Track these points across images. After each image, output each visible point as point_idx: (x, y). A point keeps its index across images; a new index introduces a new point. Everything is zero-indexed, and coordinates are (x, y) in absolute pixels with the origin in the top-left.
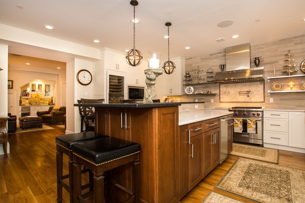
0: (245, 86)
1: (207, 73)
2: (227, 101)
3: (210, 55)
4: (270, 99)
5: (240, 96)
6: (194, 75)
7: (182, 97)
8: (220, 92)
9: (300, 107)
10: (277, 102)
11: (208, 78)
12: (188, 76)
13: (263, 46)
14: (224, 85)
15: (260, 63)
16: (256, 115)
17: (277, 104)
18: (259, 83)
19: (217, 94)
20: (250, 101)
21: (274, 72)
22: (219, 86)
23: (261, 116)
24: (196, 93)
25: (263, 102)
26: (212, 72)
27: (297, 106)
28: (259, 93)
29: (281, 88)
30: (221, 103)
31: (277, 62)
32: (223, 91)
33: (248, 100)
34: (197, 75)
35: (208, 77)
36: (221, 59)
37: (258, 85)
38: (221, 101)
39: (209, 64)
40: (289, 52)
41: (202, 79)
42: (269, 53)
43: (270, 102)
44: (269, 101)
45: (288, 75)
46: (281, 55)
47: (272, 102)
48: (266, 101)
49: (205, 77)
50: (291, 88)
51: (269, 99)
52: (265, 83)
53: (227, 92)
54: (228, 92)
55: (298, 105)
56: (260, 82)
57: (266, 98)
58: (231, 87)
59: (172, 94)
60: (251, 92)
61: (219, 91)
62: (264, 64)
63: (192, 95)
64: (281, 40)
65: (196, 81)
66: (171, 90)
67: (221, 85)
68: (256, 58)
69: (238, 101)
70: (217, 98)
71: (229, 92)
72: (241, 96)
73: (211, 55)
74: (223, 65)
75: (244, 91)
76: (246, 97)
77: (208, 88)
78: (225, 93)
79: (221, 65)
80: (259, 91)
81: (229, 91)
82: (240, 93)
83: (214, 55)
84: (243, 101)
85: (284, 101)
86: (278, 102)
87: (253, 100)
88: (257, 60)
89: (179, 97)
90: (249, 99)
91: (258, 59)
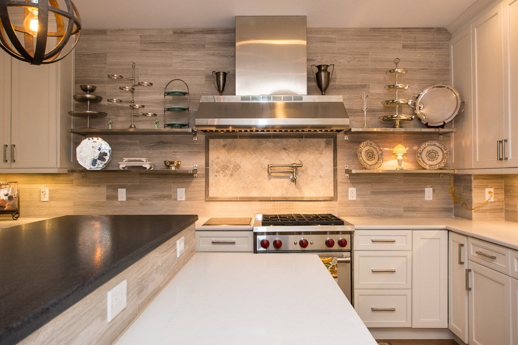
0: (285, 149)
1: (169, 94)
2: (230, 195)
3: (175, 33)
4: (350, 189)
5: (269, 179)
6: (115, 96)
7: (61, 178)
8: (207, 164)
9: (413, 211)
10: (364, 199)
11: (168, 113)
12: (90, 99)
13: (334, 36)
14: (222, 141)
15: (331, 84)
16: (336, 246)
17: (365, 203)
18: (322, 141)
19: (198, 172)
20: (298, 195)
21: (363, 115)
22: (204, 142)
23: (348, 247)
24: (122, 166)
25: (331, 199)
26: (184, 94)
27: (407, 210)
28: (321, 173)
29: (378, 160)
30: (211, 203)
31: (364, 86)
32: (218, 160)
33: (292, 192)
34: (128, 96)
35: (169, 110)
36: (213, 55)
37: (321, 149)
38: (210, 195)
39: (171, 66)
40: (397, 64)
41: (145, 115)
42: (348, 59)
43: (350, 198)
44: (347, 196)
45: (394, 127)
46: (375, 70)
47: (355, 199)
48: (339, 195)
49: (160, 110)
50: (398, 161)
51: (347, 192)
52: (338, 144)
53: (231, 166)
54: (235, 167)
55: (408, 208)
56: (325, 139)
57: (339, 188)
58: (242, 148)
59: (14, 165)
60: (303, 168)
61: (203, 162)
62: (340, 89)
63: (103, 171)
64: (374, 29)
65: (121, 119)
66: (8, 150)
67: (211, 141)
68: (319, 67)
69: (266, 195)
70: (198, 184)
71: (237, 167)
72: (274, 180)
73: (180, 32)
74: (225, 74)
75: (282, 163)
76: (286, 182)
77: (168, 150)
78: (225, 168)
79: (218, 74)
80: (322, 166)
81: (238, 161)
82: (271, 171)
83: (190, 33)
84: (278, 194)
85: (381, 196)
86: (367, 199)
87: (308, 193)
88: (323, 74)
89: (49, 178)
90: (297, 191)
91: (325, 70)
